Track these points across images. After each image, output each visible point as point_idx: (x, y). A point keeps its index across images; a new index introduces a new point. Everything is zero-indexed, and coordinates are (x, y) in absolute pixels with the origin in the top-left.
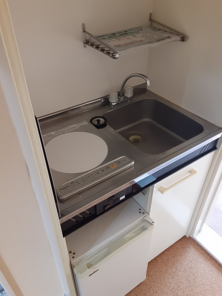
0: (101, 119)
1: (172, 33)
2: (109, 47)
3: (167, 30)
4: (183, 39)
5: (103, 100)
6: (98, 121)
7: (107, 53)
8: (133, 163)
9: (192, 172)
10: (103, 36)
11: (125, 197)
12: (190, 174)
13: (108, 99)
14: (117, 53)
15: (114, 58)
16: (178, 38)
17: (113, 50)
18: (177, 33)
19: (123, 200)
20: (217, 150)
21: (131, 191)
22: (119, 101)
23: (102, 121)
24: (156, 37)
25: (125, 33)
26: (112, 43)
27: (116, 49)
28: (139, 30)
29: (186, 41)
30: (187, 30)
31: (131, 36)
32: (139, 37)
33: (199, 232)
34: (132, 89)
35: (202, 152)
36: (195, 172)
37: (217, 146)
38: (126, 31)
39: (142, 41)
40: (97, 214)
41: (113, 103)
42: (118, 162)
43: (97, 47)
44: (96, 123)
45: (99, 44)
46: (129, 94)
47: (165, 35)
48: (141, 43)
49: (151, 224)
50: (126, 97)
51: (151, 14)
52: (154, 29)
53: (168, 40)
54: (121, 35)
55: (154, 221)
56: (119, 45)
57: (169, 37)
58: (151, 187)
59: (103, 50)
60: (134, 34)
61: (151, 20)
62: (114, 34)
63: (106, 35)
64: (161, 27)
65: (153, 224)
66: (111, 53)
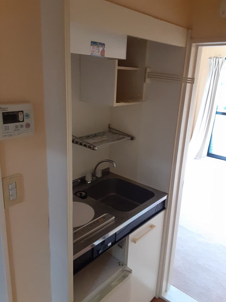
0: (83, 193)
1: (124, 135)
2: (89, 144)
3: (121, 133)
4: (132, 138)
5: (79, 181)
6: (81, 194)
7: (89, 147)
8: (114, 217)
9: (152, 227)
10: (82, 137)
11: (112, 244)
12: (151, 228)
13: (85, 179)
14: (95, 147)
15: (94, 150)
16: (129, 138)
17: (93, 145)
18: (128, 136)
19: (110, 247)
20: (166, 210)
21: (115, 240)
22: (92, 180)
23: (84, 194)
24: (116, 137)
25: (95, 135)
26: (91, 141)
27: (94, 144)
28: (103, 134)
29: (134, 140)
30: (133, 133)
31: (100, 137)
32: (105, 138)
33: (166, 291)
34: (101, 171)
35: (157, 211)
36: (154, 226)
37: (166, 207)
38: (95, 134)
39: (108, 140)
40: (94, 257)
41: (89, 181)
42: (104, 217)
43: (81, 144)
44: (79, 195)
45: (81, 142)
46: (99, 175)
47: (121, 137)
48: (108, 141)
49: (130, 272)
50: (97, 177)
51: (109, 125)
52: (113, 133)
53: (123, 139)
54: (93, 137)
55: (132, 269)
56: (95, 143)
57: (124, 138)
58: (126, 237)
59: (85, 146)
60: (101, 136)
61: (109, 127)
62: (88, 136)
63: (84, 137)
64: (117, 132)
65: (131, 271)
66: (92, 147)
